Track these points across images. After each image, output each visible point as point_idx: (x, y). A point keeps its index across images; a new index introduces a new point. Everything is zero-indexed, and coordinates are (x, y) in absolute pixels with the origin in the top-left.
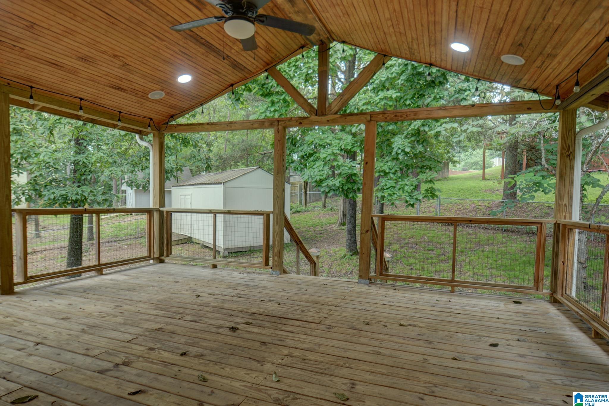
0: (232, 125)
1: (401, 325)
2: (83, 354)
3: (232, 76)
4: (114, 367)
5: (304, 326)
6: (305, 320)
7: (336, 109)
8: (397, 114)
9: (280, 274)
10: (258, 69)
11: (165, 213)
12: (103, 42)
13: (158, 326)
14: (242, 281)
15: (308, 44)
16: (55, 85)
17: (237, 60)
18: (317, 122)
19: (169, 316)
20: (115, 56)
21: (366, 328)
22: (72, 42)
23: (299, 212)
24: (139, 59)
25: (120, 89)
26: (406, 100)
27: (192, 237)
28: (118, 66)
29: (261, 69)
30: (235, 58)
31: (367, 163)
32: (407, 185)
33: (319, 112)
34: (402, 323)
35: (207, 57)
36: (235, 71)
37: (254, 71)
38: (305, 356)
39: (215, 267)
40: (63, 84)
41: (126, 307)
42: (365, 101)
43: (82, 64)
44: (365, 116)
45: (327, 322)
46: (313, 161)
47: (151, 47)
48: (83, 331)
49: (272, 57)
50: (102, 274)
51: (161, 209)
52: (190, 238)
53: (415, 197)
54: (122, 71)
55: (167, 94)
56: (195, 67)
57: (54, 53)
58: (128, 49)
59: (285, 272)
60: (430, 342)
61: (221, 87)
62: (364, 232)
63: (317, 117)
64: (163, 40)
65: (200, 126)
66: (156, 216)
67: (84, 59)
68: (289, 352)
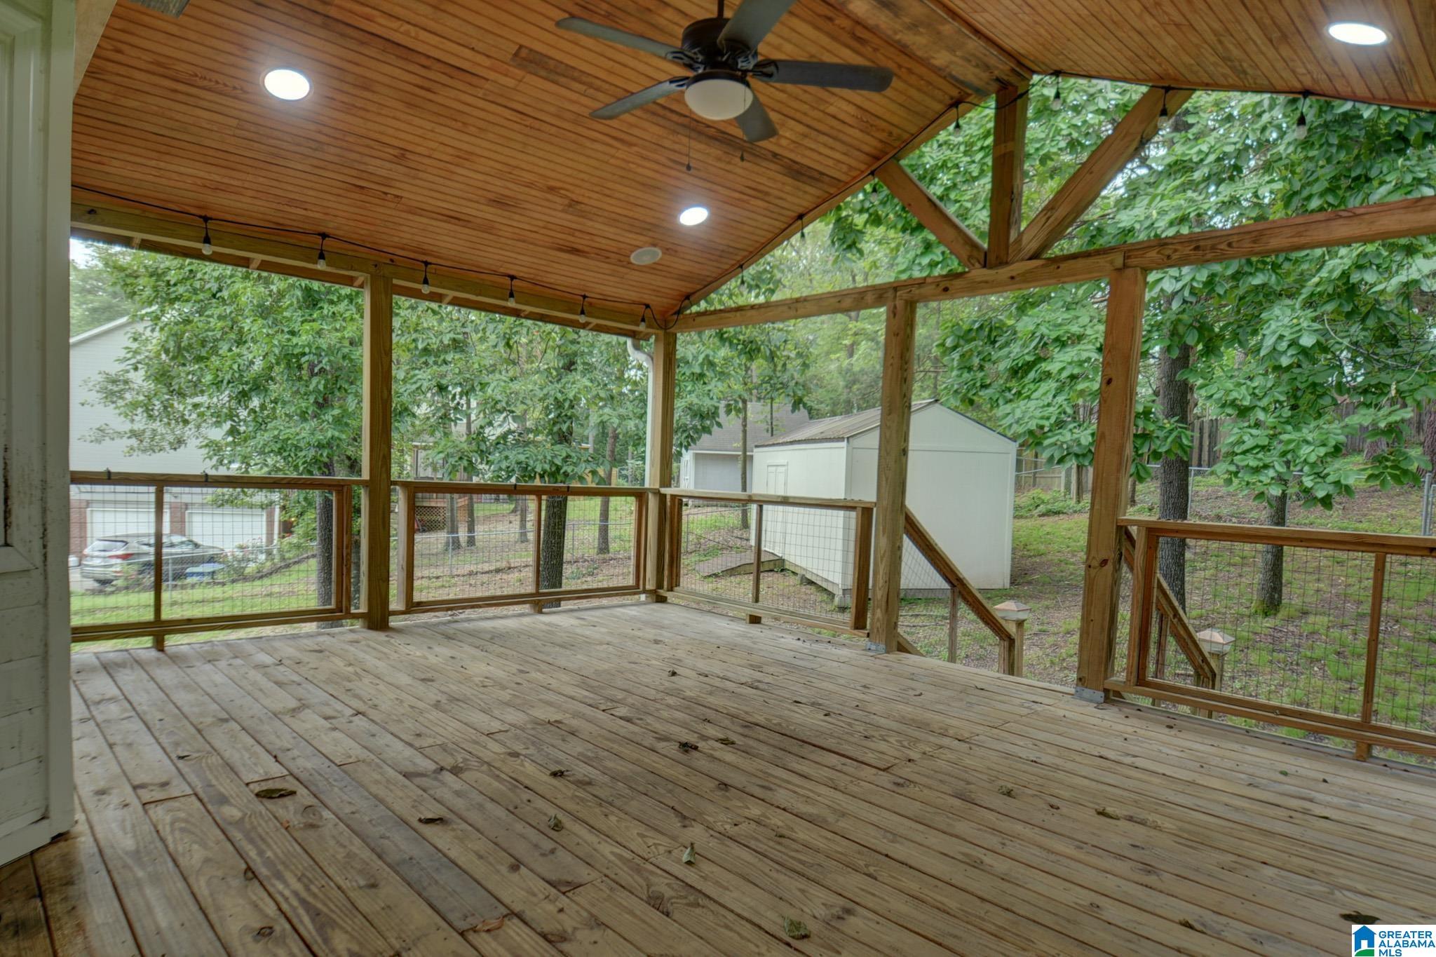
0: (799, 305)
1: (1102, 813)
2: (406, 743)
3: (797, 196)
4: (435, 772)
5: (845, 769)
6: (854, 756)
7: (1034, 246)
8: (1201, 243)
9: (887, 652)
10: (854, 173)
11: (668, 498)
12: (524, 166)
13: (555, 717)
14: (787, 657)
15: (969, 95)
16: (464, 256)
17: (798, 159)
18: (986, 282)
19: (590, 702)
20: (551, 189)
21: (999, 802)
22: (472, 174)
23: (1058, 513)
24: (597, 189)
25: (575, 251)
26: (1309, 198)
27: (786, 557)
28: (560, 208)
29: (862, 172)
30: (792, 156)
31: (1109, 382)
32: (1307, 442)
33: (992, 258)
34: (1109, 810)
35: (729, 163)
36: (800, 184)
37: (844, 178)
38: (792, 830)
39: (755, 620)
40: (477, 252)
41: (535, 675)
42: (1172, 215)
43: (499, 212)
44: (1110, 257)
45: (907, 771)
46: (1034, 381)
47: (612, 161)
48: (437, 705)
49: (881, 141)
50: (540, 612)
51: (663, 490)
52: (782, 560)
53: (1330, 479)
54: (569, 217)
55: (666, 251)
56: (710, 190)
57: (448, 198)
58: (569, 171)
59: (902, 648)
60: (1149, 869)
61: (777, 224)
62: (1095, 563)
63: (985, 271)
64: (631, 145)
65: (738, 314)
66: (653, 503)
67: (499, 202)
68: (764, 815)
